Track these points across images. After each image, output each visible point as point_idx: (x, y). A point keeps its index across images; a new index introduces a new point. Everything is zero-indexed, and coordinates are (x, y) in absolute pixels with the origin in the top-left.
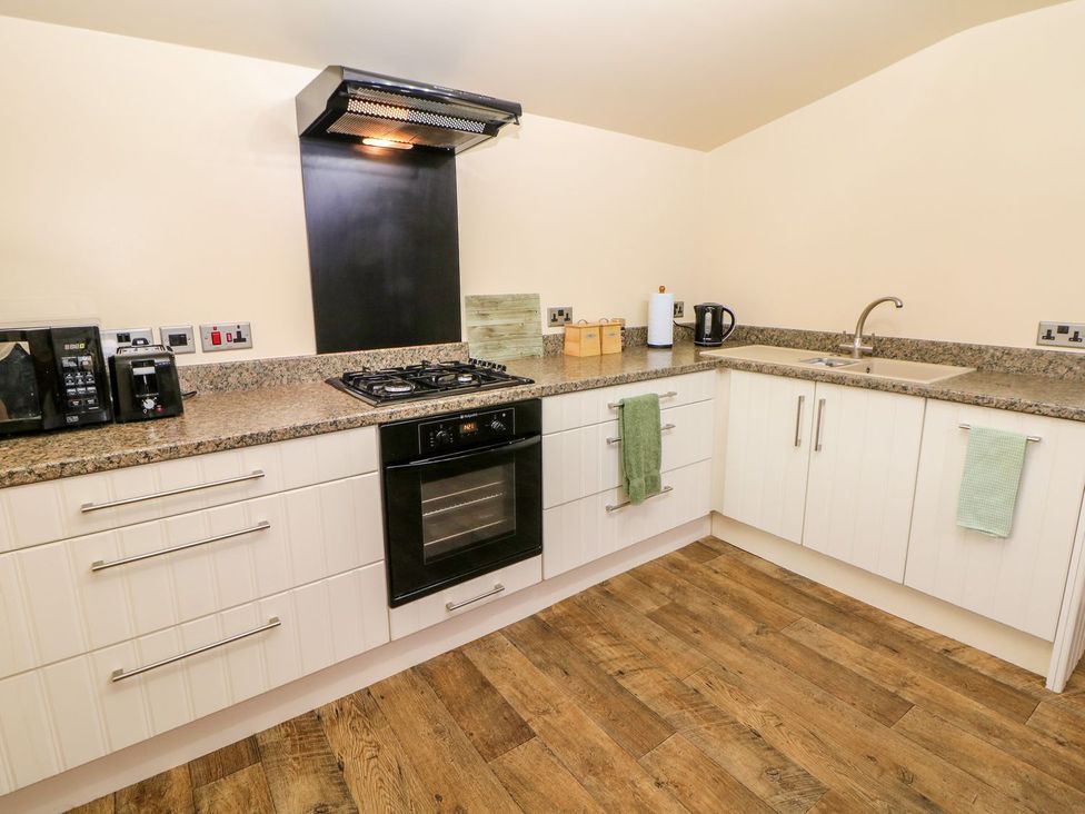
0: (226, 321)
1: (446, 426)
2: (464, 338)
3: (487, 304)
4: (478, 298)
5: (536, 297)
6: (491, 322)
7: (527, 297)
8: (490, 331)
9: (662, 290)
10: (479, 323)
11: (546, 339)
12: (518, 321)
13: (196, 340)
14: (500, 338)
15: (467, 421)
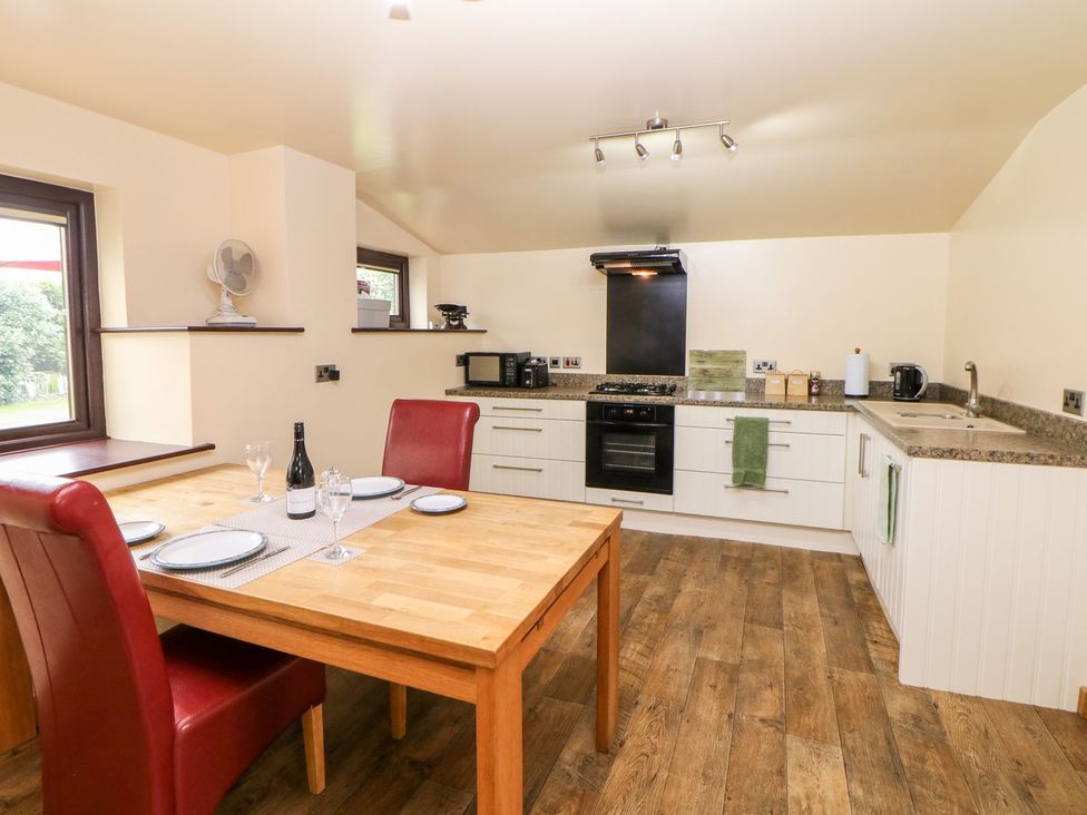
0: (571, 354)
1: (617, 408)
2: (687, 374)
3: (703, 356)
4: (698, 351)
5: (744, 353)
6: (705, 366)
7: (736, 352)
8: (704, 372)
9: (858, 351)
10: (698, 366)
11: (749, 381)
12: (728, 367)
13: (561, 363)
14: (711, 376)
15: (630, 408)
